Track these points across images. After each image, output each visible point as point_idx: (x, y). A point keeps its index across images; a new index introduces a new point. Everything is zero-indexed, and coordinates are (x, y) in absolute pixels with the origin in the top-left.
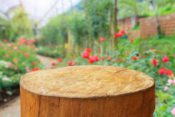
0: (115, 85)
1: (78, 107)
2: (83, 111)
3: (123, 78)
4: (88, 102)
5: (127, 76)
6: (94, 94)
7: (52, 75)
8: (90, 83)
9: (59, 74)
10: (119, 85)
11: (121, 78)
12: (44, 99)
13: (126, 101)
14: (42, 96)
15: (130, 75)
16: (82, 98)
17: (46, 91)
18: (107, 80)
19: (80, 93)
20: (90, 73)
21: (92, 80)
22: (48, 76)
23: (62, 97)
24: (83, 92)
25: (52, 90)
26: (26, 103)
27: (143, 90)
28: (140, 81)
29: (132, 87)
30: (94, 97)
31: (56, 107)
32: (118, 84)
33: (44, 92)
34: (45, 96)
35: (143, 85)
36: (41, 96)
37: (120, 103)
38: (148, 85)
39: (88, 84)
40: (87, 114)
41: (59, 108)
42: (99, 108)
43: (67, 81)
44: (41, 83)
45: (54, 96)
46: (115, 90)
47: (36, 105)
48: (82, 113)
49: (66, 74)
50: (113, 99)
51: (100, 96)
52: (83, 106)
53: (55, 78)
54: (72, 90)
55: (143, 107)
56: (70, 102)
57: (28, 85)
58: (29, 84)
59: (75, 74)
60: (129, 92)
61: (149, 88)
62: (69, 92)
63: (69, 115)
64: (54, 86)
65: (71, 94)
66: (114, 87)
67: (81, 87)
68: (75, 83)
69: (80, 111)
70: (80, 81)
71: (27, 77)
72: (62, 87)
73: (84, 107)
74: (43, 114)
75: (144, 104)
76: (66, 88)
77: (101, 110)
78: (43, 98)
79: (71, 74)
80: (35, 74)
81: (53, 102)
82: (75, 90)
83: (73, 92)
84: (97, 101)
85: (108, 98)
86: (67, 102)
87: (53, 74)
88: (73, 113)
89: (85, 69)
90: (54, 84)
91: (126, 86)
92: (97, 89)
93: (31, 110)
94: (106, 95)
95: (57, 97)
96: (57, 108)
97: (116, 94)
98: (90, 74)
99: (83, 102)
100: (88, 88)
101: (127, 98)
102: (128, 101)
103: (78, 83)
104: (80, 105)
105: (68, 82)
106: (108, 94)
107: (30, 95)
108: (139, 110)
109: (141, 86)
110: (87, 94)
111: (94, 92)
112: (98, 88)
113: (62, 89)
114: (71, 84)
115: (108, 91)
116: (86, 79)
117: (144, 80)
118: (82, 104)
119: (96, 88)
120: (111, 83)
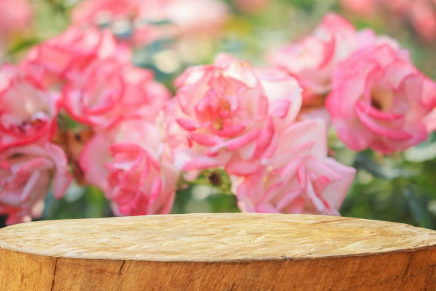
0: (313, 242)
1: (187, 275)
2: (203, 280)
3: (340, 232)
4: (219, 267)
5: (353, 228)
6: (241, 255)
7: (99, 227)
8: (225, 240)
9: (120, 226)
10: (326, 242)
11: (332, 232)
12: (68, 264)
13: (350, 266)
14: (65, 258)
15: (362, 227)
16: (200, 262)
17: (77, 251)
18: (285, 235)
19: (195, 254)
20: (228, 224)
21: (233, 235)
22: (83, 229)
23: (132, 261)
24: (201, 253)
25: (97, 250)
26: (8, 269)
27: (409, 249)
28: (398, 236)
29: (370, 245)
30: (239, 260)
31: (109, 274)
32: (324, 241)
33: (70, 253)
34: (73, 259)
35: (408, 242)
36: (58, 258)
37: (328, 269)
38: (423, 241)
39: (220, 240)
40: (216, 285)
41: (122, 277)
42: (257, 276)
43: (150, 236)
44: (60, 239)
45: (105, 258)
46: (313, 250)
47: (44, 272)
48: (199, 284)
49: (145, 225)
50: (306, 263)
51: (260, 258)
52: (203, 273)
53: (108, 231)
54: (164, 250)
55: (409, 274)
56: (157, 267)
57: (17, 242)
58: (17, 240)
59: (174, 226)
60: (358, 252)
61: (428, 246)
62: (154, 253)
63: (157, 288)
64: (103, 244)
65: (162, 255)
66: (308, 245)
67: (198, 245)
68: (175, 240)
69: (192, 280)
70: (192, 235)
71: (12, 230)
72: (132, 244)
73: (205, 276)
74: (67, 285)
75: (410, 271)
76: (146, 246)
77: (265, 280)
78: (67, 261)
79: (160, 225)
80: (39, 226)
81: (99, 267)
82: (176, 250)
83: (170, 253)
84: (248, 266)
85: (288, 262)
86: (147, 267)
87: (101, 225)
88: (167, 283)
89: (209, 218)
90: (105, 240)
91: (349, 244)
92: (251, 249)
93: (26, 280)
94: (280, 258)
95: (116, 260)
96: (116, 277)
97: (314, 256)
98: (227, 226)
99: (204, 267)
100: (220, 247)
101: (353, 261)
102: (356, 266)
103: (188, 240)
104: (192, 272)
105: (151, 238)
106: (288, 256)
107: (24, 257)
108: (394, 280)
109: (402, 244)
110: (218, 256)
111: (239, 253)
112: (253, 246)
113: (132, 248)
114: (162, 240)
115: (288, 250)
116: (212, 233)
117: (412, 234)
118: (200, 270)
119: (247, 246)
120: (298, 239)
